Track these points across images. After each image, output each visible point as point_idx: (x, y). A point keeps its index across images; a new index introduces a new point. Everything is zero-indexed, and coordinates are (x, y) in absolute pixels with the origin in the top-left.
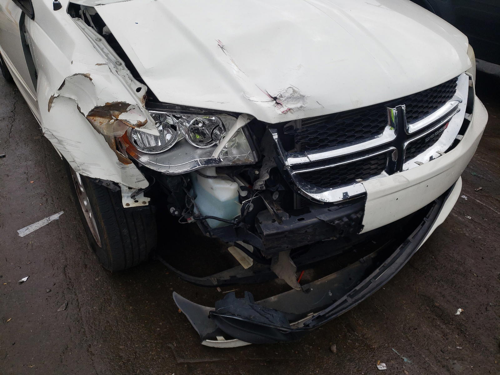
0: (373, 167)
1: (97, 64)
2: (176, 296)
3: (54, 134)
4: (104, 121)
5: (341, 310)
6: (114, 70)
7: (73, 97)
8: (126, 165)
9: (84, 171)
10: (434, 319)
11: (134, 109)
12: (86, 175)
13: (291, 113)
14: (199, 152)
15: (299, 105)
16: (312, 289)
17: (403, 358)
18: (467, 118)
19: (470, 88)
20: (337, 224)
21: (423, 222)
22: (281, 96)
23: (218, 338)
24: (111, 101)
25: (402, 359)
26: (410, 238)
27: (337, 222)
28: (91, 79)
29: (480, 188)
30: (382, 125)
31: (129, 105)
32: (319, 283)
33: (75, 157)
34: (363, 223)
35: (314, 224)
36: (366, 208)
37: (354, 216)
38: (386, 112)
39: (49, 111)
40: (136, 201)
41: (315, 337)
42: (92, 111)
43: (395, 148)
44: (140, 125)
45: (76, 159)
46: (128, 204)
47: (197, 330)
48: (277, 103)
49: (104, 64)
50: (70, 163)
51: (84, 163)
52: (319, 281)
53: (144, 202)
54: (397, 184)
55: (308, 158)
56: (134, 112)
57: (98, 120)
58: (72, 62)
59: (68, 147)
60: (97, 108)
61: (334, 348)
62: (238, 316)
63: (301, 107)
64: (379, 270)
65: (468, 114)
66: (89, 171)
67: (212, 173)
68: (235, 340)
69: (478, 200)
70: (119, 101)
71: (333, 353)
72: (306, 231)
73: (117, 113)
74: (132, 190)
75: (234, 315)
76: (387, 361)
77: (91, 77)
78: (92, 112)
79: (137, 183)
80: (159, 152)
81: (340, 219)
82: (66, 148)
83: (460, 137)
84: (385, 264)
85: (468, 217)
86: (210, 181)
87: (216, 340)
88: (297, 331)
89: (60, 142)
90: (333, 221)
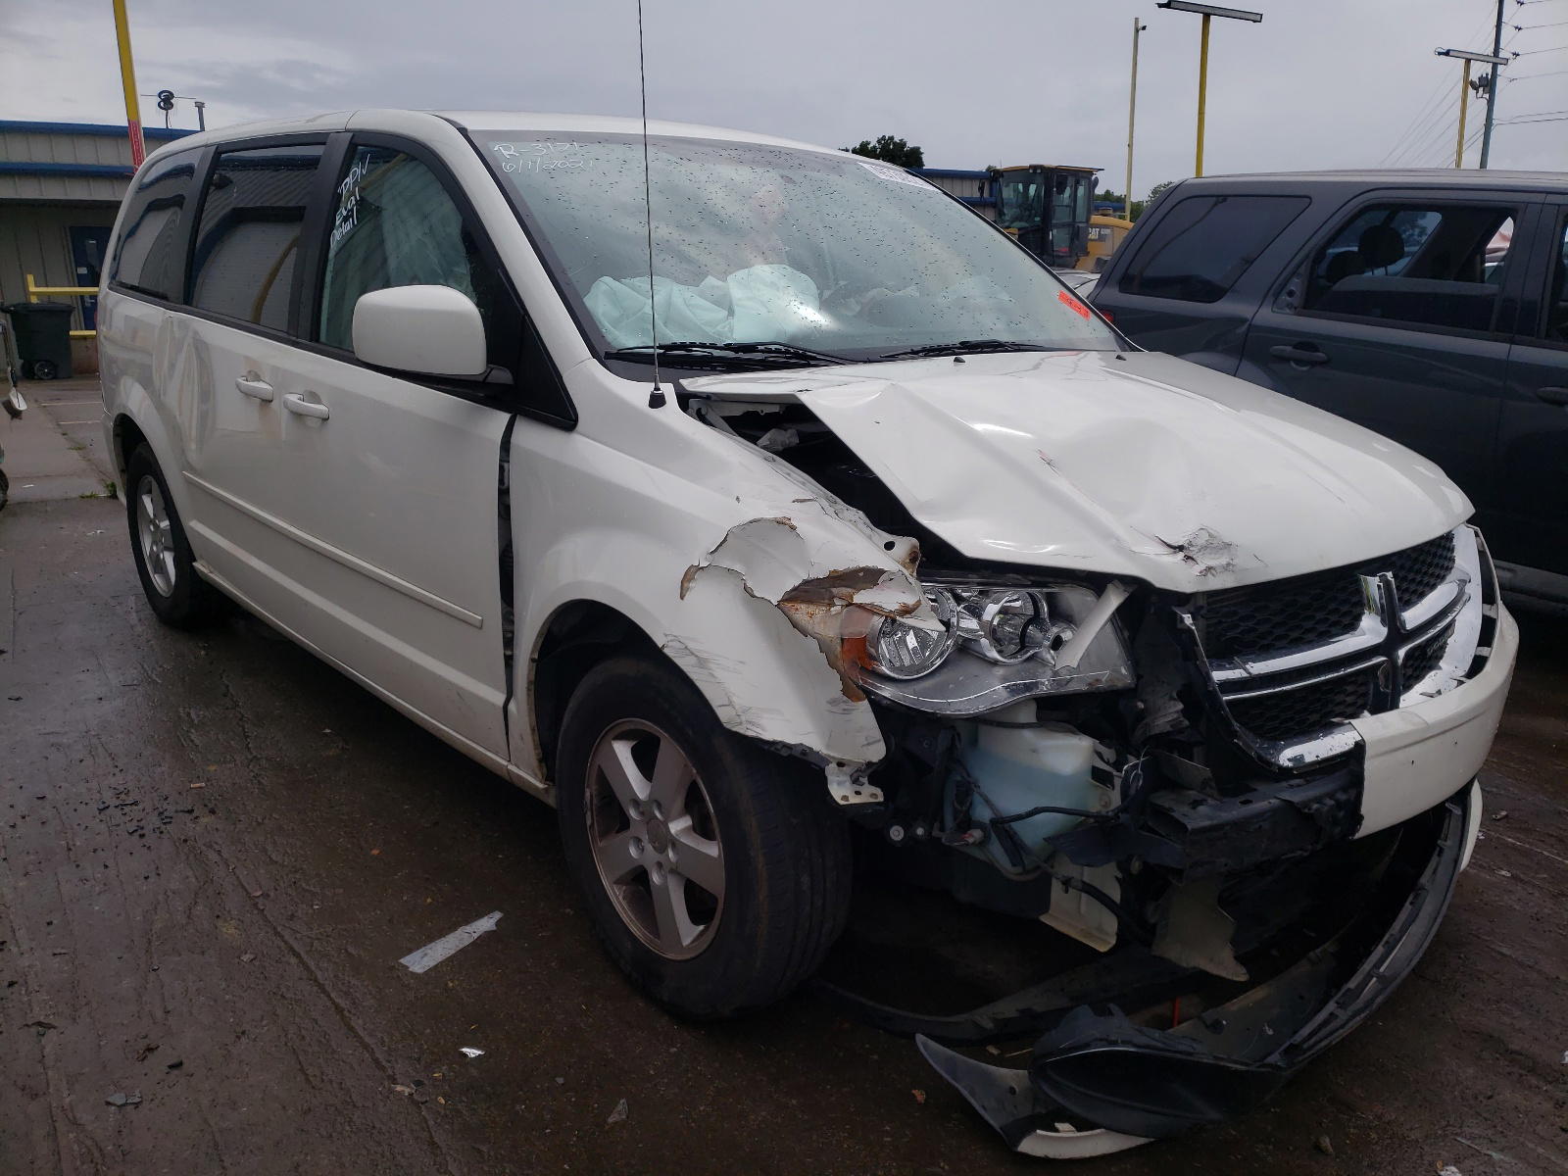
0: (1349, 699)
1: (797, 501)
2: (925, 1046)
3: (691, 645)
4: (819, 612)
5: (1331, 1033)
6: (831, 511)
7: (737, 567)
8: (855, 704)
9: (749, 726)
10: (1521, 1075)
11: (891, 579)
12: (754, 734)
13: (1213, 575)
14: (1000, 671)
15: (1224, 561)
16: (1224, 1022)
17: (1489, 1152)
18: (1488, 613)
19: (1481, 553)
20: (1316, 810)
21: (1438, 849)
22: (1190, 544)
23: (1058, 1125)
24: (841, 568)
25: (1488, 1155)
26: (1424, 880)
27: (1315, 806)
28: (793, 528)
29: (1504, 813)
30: (1358, 610)
31: (882, 572)
32: (1235, 1008)
33: (734, 694)
34: (1364, 811)
35: (1274, 811)
36: (1367, 774)
37: (1342, 797)
38: (1360, 585)
39: (682, 598)
40: (858, 793)
41: (1269, 1128)
42: (795, 589)
43: (1385, 659)
44: (907, 611)
45: (734, 699)
46: (845, 798)
47: (992, 1122)
48: (1188, 558)
49: (809, 500)
50: (715, 709)
51: (750, 708)
52: (1234, 1004)
53: (874, 795)
54: (1409, 728)
55: (1245, 669)
56: (889, 588)
57: (802, 612)
58: (738, 498)
59: (719, 673)
60: (806, 582)
61: (1326, 1142)
62: (1124, 1043)
63: (1228, 564)
64: (1383, 946)
65: (1487, 607)
66: (759, 726)
67: (1028, 715)
68: (1098, 1131)
69: (1509, 837)
70: (861, 566)
71: (1327, 1155)
72: (1260, 827)
73: (845, 591)
74: (844, 768)
75: (1114, 1043)
76: (1456, 1162)
77: (794, 523)
78: (793, 593)
79: (865, 748)
80: (916, 676)
81: (1318, 800)
82: (716, 674)
83: (1484, 651)
84: (1392, 935)
85: (1503, 873)
86: (1027, 734)
87: (1057, 1131)
88: (1263, 1070)
89: (702, 663)
90: (1306, 804)
